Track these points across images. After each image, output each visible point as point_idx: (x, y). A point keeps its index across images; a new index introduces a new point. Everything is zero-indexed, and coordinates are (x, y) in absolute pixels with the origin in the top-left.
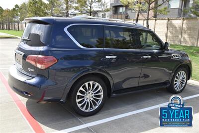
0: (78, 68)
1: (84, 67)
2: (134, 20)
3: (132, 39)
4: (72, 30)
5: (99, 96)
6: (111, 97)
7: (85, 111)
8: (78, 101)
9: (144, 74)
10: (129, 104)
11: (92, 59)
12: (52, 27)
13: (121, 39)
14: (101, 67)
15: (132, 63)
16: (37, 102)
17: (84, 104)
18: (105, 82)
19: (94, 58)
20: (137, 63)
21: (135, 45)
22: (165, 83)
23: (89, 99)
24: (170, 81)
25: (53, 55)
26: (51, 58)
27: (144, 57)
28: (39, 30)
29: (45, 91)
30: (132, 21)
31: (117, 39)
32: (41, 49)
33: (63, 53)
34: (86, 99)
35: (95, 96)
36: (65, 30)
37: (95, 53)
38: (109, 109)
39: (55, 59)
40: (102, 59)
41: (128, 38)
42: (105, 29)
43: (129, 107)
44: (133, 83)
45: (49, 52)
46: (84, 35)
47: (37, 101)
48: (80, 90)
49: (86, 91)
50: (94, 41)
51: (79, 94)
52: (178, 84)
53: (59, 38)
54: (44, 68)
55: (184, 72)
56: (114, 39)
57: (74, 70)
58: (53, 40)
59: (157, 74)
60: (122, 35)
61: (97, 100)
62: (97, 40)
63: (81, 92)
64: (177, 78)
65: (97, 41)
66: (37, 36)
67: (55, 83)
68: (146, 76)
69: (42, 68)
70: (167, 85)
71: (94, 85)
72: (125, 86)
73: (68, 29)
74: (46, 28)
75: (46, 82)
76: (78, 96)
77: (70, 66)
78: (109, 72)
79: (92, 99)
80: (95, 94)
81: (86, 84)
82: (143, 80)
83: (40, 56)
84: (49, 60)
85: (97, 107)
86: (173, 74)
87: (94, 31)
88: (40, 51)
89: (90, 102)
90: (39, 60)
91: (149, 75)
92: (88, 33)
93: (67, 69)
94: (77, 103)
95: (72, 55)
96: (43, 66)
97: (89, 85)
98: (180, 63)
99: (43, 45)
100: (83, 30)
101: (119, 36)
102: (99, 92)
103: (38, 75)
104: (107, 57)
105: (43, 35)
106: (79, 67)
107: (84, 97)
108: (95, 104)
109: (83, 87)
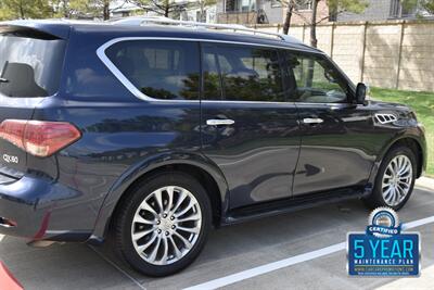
0: (134, 153)
1: (151, 150)
2: (279, 26)
3: (273, 77)
4: (119, 54)
5: (192, 224)
6: (223, 225)
7: (156, 263)
8: (136, 237)
9: (307, 166)
10: (268, 243)
11: (171, 129)
12: (64, 47)
13: (244, 76)
14: (196, 148)
15: (275, 138)
16: (29, 244)
17: (153, 245)
18: (205, 188)
19: (178, 124)
20: (288, 136)
21: (282, 91)
22: (359, 188)
23: (164, 233)
24: (372, 181)
25: (69, 119)
26: (64, 127)
27: (307, 121)
28: (30, 54)
29: (49, 214)
30: (274, 30)
31: (235, 76)
32: (37, 103)
33: (95, 113)
34: (156, 232)
35: (180, 224)
36: (101, 52)
37: (180, 112)
38: (216, 257)
39: (75, 129)
40: (196, 129)
41: (263, 74)
42: (203, 50)
43: (270, 249)
44: (279, 189)
45: (59, 112)
46: (152, 66)
47: (28, 240)
48: (142, 211)
49: (158, 210)
50: (178, 81)
51: (138, 219)
52: (393, 189)
53: (84, 75)
54: (46, 154)
55: (406, 159)
56: (229, 76)
57: (125, 157)
58: (69, 80)
59: (339, 165)
60: (250, 67)
61: (187, 235)
62: (186, 78)
63: (145, 214)
64: (389, 173)
65: (186, 81)
66: (26, 70)
67: (74, 194)
68: (311, 170)
69: (40, 154)
70: (363, 191)
71: (176, 196)
72: (257, 196)
73: (107, 52)
74: (50, 50)
75: (52, 189)
76: (137, 224)
77: (116, 147)
78: (215, 160)
79: (172, 232)
80: (179, 218)
81: (158, 193)
82: (303, 179)
83: (35, 123)
84: (58, 133)
85: (186, 252)
86: (379, 164)
87: (177, 54)
88: (35, 110)
89: (169, 240)
90: (32, 133)
91: (319, 166)
92: (160, 60)
93: (107, 154)
94: (135, 244)
95: (120, 118)
96: (41, 148)
97: (165, 195)
98: (397, 135)
99: (44, 94)
100: (149, 53)
101: (240, 68)
102: (190, 212)
103: (29, 172)
104: (209, 122)
105: (41, 66)
106: (139, 151)
107: (150, 226)
108: (181, 246)
109: (149, 202)
